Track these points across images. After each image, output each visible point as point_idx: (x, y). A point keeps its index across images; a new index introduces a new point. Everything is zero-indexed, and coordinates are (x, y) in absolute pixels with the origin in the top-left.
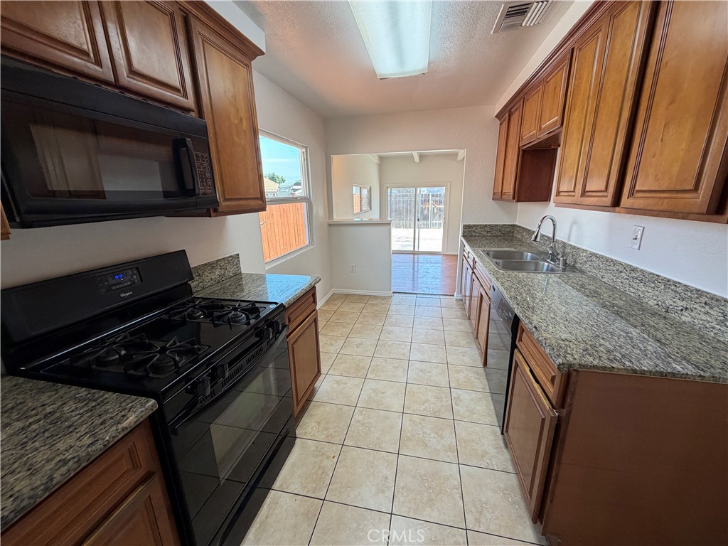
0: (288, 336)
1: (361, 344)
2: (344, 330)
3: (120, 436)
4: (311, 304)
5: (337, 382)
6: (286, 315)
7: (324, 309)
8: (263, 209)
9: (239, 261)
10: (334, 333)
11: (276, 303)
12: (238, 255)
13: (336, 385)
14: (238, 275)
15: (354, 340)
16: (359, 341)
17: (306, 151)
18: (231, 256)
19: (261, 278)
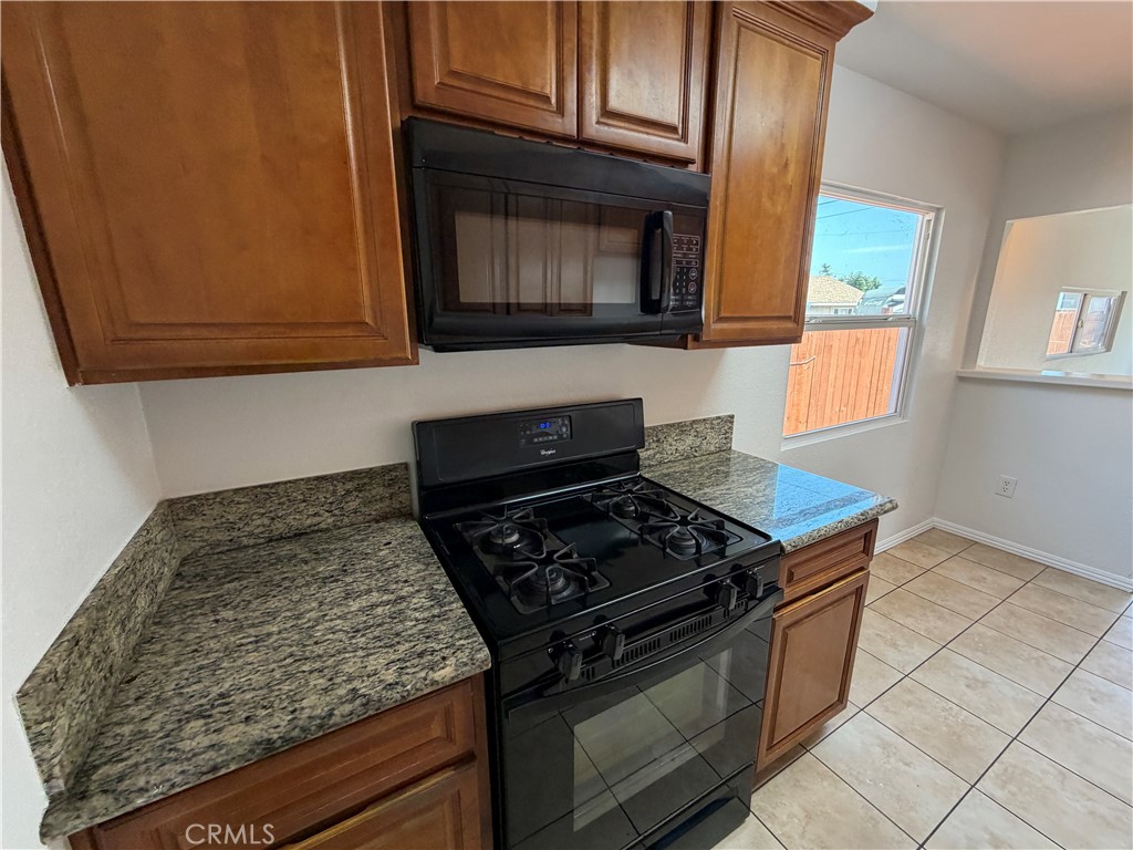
0: (777, 609)
1: (984, 684)
2: (940, 623)
3: (426, 691)
4: (854, 556)
5: (885, 746)
6: (785, 565)
7: (898, 554)
8: (795, 339)
9: (731, 428)
10: (909, 622)
11: (767, 537)
12: (732, 417)
13: (878, 749)
14: (725, 449)
15: (964, 663)
16: (978, 671)
17: (937, 219)
18: (719, 418)
19: (764, 468)
